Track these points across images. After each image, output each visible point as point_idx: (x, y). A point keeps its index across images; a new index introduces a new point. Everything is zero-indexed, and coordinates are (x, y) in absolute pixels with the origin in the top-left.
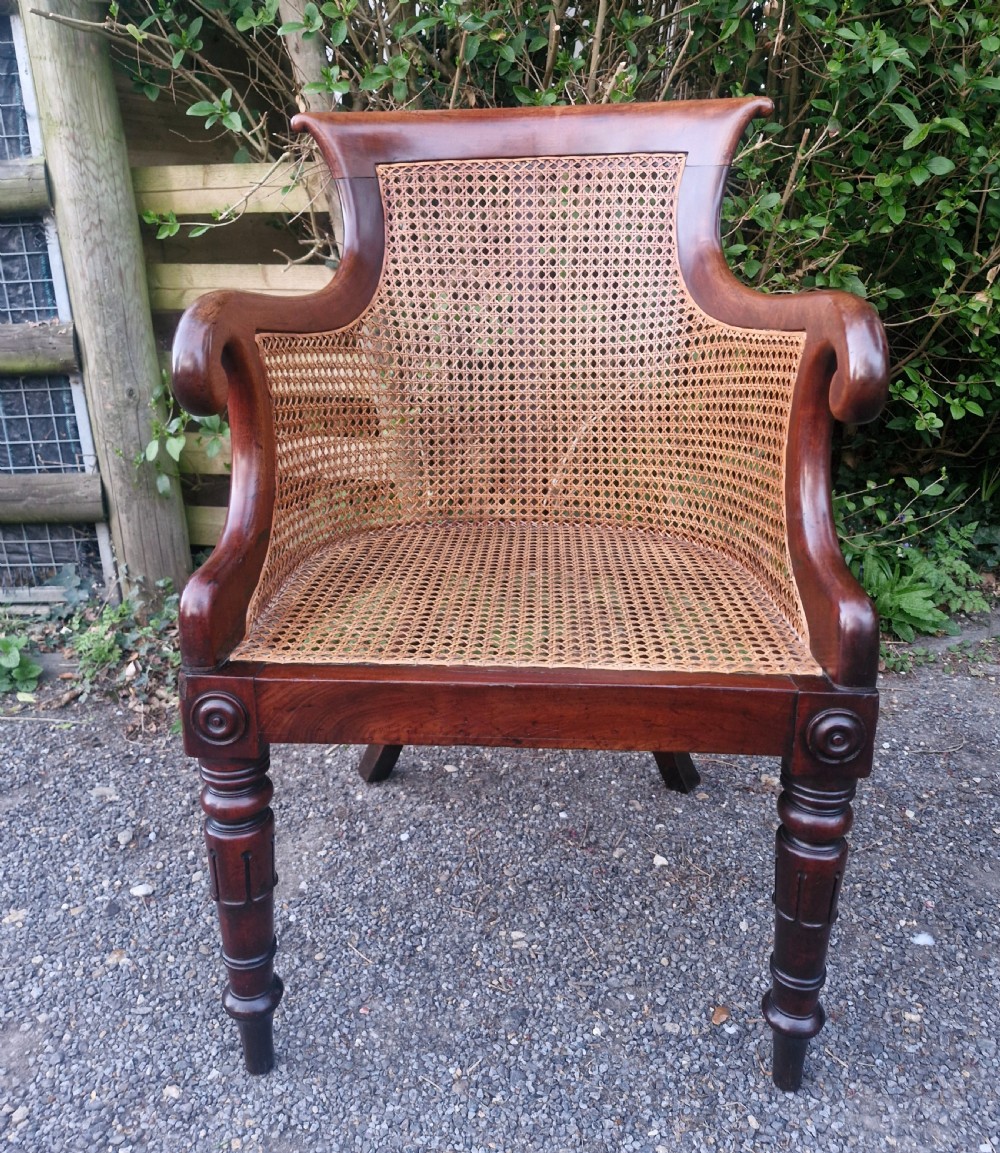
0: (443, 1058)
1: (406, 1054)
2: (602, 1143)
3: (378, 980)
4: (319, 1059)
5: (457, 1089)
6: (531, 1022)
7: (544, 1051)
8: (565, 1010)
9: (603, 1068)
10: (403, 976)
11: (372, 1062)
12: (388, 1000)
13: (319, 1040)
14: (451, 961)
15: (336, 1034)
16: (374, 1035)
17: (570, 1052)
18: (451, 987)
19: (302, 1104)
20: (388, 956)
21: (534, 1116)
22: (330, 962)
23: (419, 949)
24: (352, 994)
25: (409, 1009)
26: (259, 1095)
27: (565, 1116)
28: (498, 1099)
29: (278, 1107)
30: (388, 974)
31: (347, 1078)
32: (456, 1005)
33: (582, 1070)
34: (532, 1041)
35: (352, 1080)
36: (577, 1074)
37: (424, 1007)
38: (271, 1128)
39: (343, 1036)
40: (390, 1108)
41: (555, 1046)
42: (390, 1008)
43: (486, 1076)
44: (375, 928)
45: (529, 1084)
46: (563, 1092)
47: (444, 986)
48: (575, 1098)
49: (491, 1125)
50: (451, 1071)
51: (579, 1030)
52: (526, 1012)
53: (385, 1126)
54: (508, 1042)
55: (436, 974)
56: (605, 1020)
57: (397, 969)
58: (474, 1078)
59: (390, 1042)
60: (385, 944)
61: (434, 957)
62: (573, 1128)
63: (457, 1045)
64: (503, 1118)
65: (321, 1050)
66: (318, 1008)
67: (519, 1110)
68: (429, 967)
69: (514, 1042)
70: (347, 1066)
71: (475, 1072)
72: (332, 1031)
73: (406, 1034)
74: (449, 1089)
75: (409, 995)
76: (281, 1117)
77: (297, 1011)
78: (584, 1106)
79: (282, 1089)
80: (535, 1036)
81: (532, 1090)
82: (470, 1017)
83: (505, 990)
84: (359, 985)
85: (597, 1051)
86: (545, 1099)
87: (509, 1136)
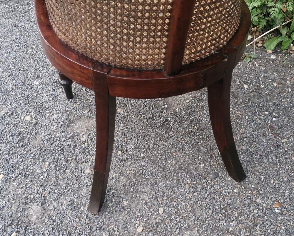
0: (188, 177)
1: (179, 171)
2: (216, 219)
3: (183, 148)
4: (157, 161)
5: (187, 186)
6: (218, 179)
7: (216, 188)
8: (230, 180)
9: (230, 201)
10: (190, 149)
11: (169, 169)
12: (182, 154)
13: (159, 157)
14: (206, 151)
15: (164, 157)
16: (174, 162)
17: (223, 192)
18: (202, 158)
19: (147, 170)
20: (189, 142)
21: (203, 203)
22: (173, 136)
23: (199, 144)
24: (174, 148)
25: (187, 159)
26: (138, 163)
27: (211, 207)
28: (196, 194)
29: (141, 168)
30: (187, 147)
31: (161, 169)
32: (200, 164)
33: (223, 198)
34: (215, 184)
35: (162, 171)
36: (221, 199)
37: (191, 161)
38: (138, 172)
39: (166, 158)
40: (167, 182)
41: (220, 188)
42: (182, 156)
43: (196, 186)
44: (190, 132)
45: (206, 194)
46: (214, 201)
47: (200, 157)
48: (216, 204)
49: (190, 199)
50: (188, 181)
51: (230, 188)
52: (218, 175)
53: (164, 185)
54: (208, 181)
55: (200, 153)
56: (240, 189)
57: (190, 147)
58: (193, 185)
59: (177, 165)
60: (190, 138)
61: (202, 148)
62: (210, 211)
63: (194, 175)
64: (194, 199)
65: (158, 159)
66: (163, 148)
67: (200, 199)
68: (199, 150)
69: (210, 182)
70: (163, 166)
71: (194, 184)
72: (164, 155)
73: (182, 166)
74: (185, 185)
75: (189, 155)
76: (141, 171)
77: (157, 146)
78: (217, 207)
79: (145, 164)
80: (216, 183)
81: (206, 196)
82: (202, 169)
83: (216, 167)
84: (177, 146)
85: (231, 196)
86: (208, 200)
87: (193, 204)
